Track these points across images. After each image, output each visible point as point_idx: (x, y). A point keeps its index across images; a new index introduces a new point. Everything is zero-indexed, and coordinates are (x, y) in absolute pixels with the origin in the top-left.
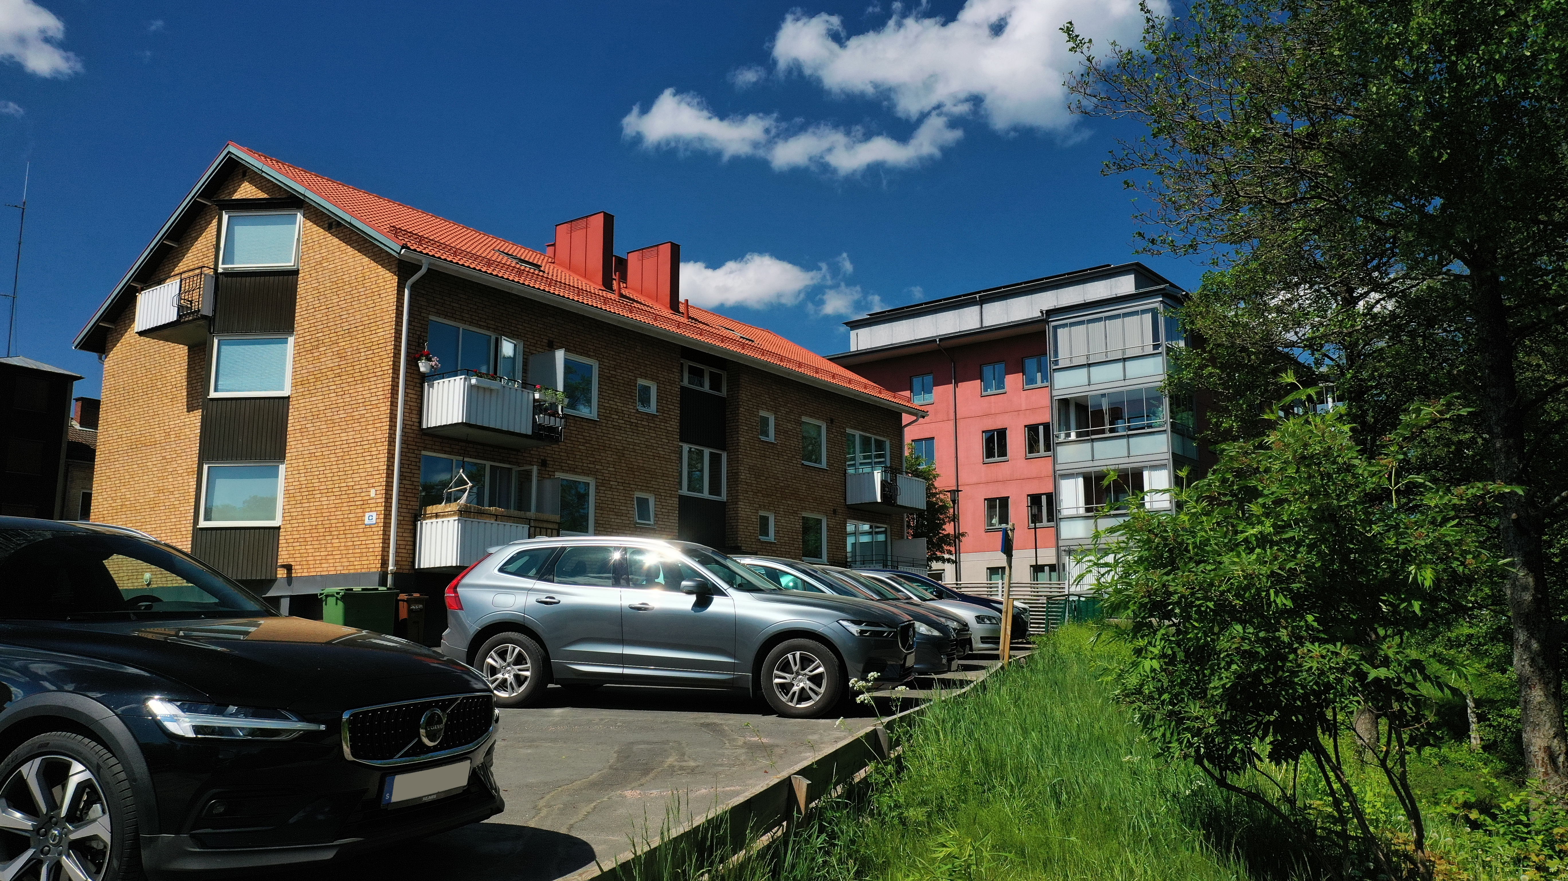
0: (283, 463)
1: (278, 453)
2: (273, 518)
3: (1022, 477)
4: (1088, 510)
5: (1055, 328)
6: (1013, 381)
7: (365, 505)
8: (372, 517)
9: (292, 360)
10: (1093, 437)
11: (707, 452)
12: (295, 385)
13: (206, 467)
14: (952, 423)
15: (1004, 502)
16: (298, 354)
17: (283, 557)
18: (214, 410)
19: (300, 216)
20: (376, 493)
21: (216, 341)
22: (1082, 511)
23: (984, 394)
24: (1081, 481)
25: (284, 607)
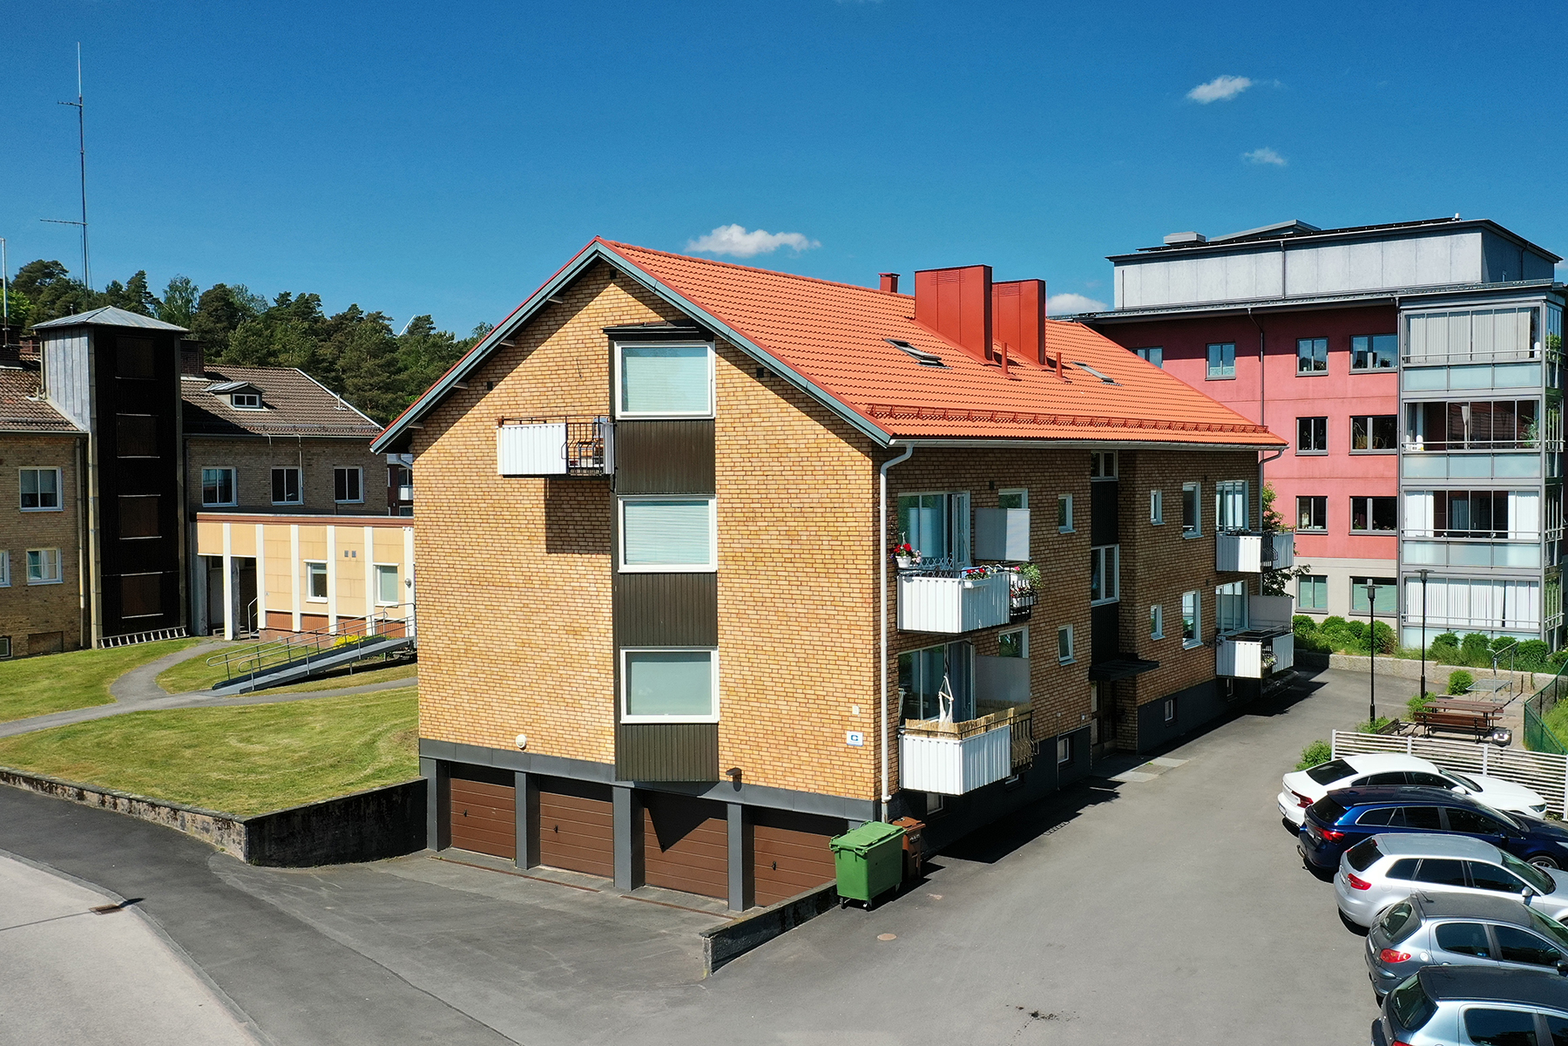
0: (715, 649)
1: (713, 642)
2: (709, 713)
3: (1344, 475)
4: (1436, 534)
5: (1408, 317)
6: (1339, 361)
7: (845, 721)
8: (857, 738)
9: (716, 528)
10: (1450, 451)
11: (1103, 550)
12: (723, 559)
13: (623, 653)
14: (1259, 403)
15: (1321, 502)
16: (724, 524)
17: (726, 760)
18: (627, 585)
19: (711, 353)
20: (860, 710)
21: (620, 503)
22: (1430, 535)
23: (1300, 373)
24: (1431, 498)
25: (735, 814)
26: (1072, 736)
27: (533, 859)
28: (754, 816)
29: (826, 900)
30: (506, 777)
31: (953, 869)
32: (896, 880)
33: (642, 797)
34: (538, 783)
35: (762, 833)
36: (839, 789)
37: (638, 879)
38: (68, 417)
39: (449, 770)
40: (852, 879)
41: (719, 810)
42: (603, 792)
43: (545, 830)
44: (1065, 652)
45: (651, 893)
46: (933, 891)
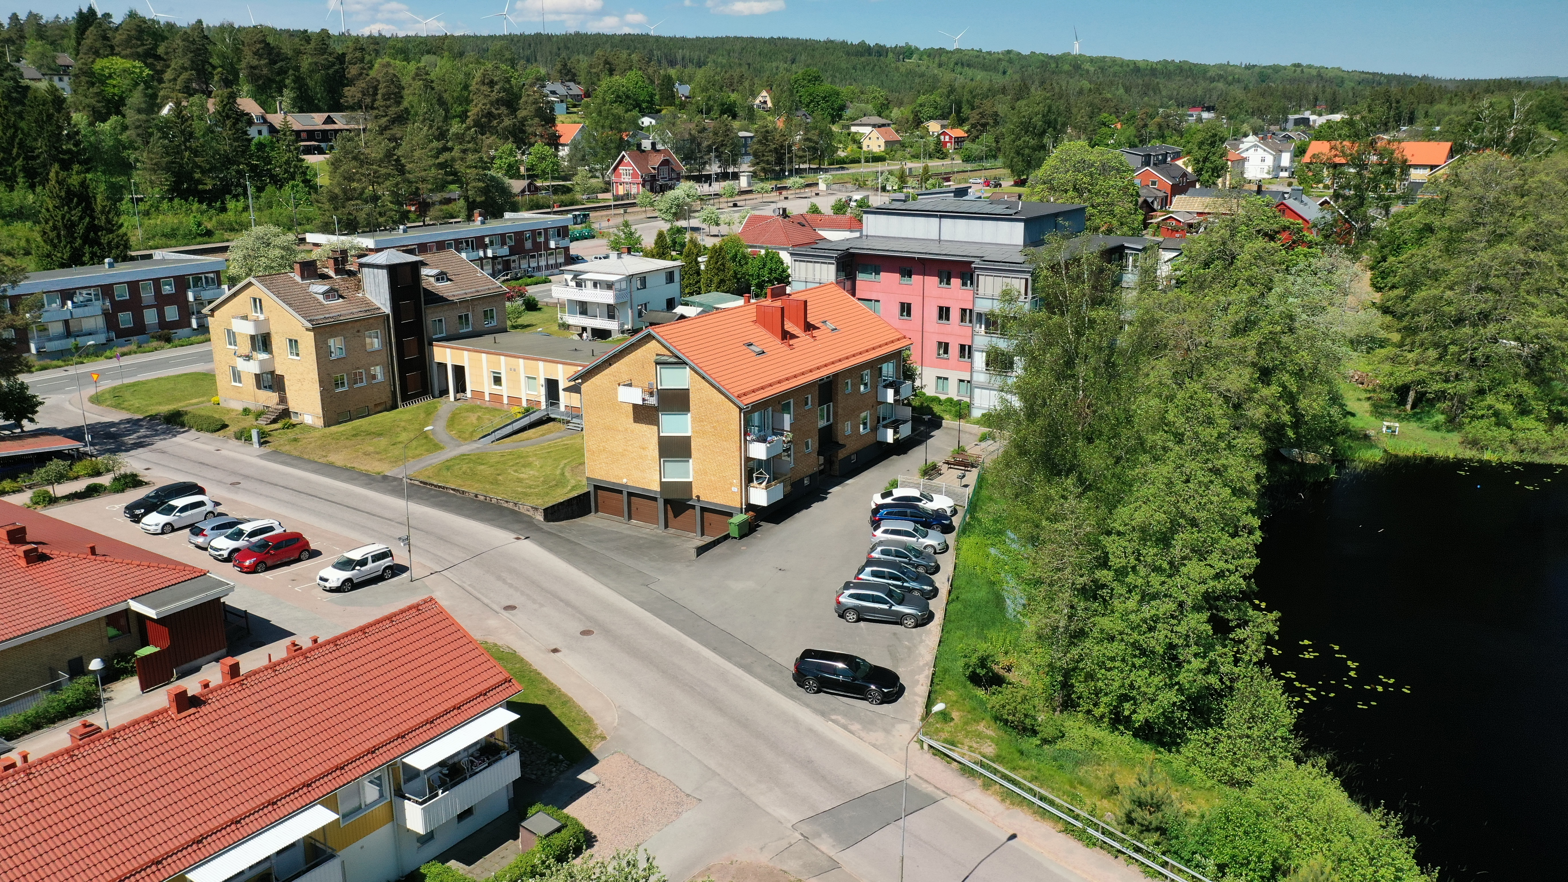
0: (691, 459)
1: (690, 457)
2: (689, 478)
3: (957, 334)
5: (978, 275)
6: (956, 283)
7: (732, 484)
8: (735, 489)
9: (690, 423)
10: (993, 334)
11: (825, 407)
12: (693, 433)
13: (662, 458)
14: (922, 298)
16: (693, 421)
17: (695, 493)
18: (663, 438)
19: (687, 369)
20: (736, 481)
21: (660, 413)
22: (984, 369)
23: (940, 285)
24: (984, 354)
25: (698, 509)
26: (810, 476)
27: (630, 518)
28: (703, 510)
29: (727, 537)
30: (621, 492)
31: (766, 526)
32: (746, 531)
33: (667, 502)
34: (630, 494)
35: (706, 514)
36: (730, 504)
37: (666, 526)
38: (379, 305)
39: (597, 488)
40: (734, 532)
41: (693, 507)
42: (655, 499)
43: (633, 508)
44: (807, 448)
45: (671, 531)
46: (757, 534)
